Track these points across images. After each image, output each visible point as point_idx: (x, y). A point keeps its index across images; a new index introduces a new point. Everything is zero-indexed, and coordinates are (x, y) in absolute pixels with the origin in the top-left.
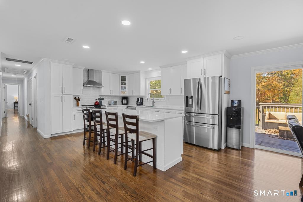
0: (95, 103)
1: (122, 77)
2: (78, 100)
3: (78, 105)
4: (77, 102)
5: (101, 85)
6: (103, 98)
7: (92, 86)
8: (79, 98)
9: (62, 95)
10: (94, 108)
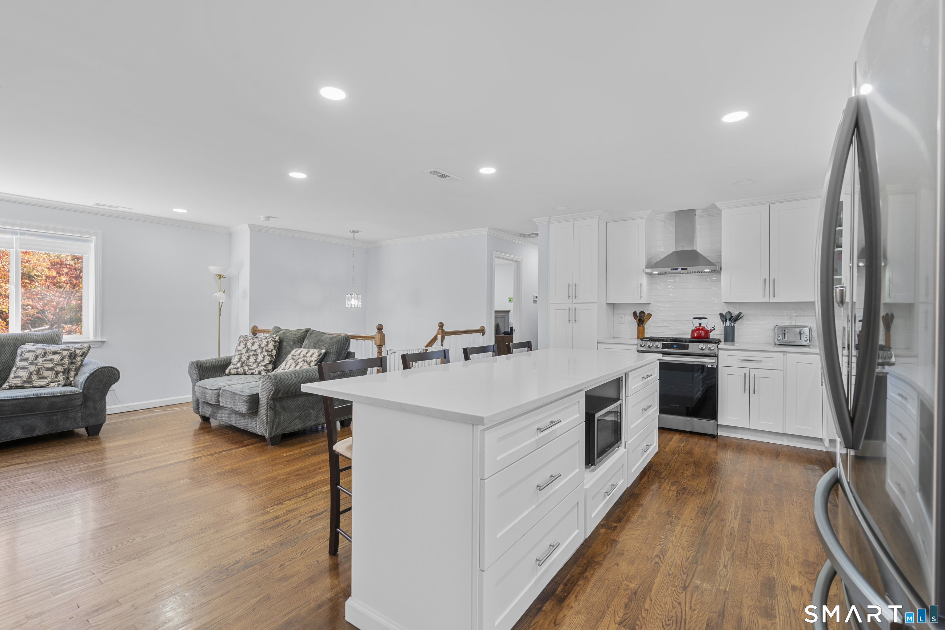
0: (693, 332)
2: (641, 318)
3: (641, 337)
4: (639, 326)
5: (708, 263)
6: (740, 314)
7: (668, 270)
8: (642, 313)
9: (571, 306)
10: (661, 349)
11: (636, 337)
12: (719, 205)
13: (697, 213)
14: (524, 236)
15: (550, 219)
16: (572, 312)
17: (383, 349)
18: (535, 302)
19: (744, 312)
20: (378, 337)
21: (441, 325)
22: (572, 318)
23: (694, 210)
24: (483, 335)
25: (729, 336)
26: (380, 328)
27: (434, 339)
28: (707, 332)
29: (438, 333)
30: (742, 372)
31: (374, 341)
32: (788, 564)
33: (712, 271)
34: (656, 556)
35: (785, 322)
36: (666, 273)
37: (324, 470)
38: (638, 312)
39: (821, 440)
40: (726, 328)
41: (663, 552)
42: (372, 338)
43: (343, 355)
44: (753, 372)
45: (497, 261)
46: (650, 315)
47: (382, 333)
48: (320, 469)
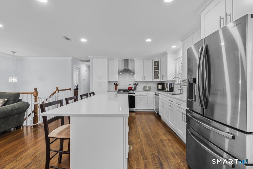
0: (129, 88)
1: (155, 62)
2: (116, 85)
3: (116, 89)
4: (116, 87)
5: (132, 72)
6: (137, 84)
7: (124, 73)
8: (117, 84)
9: (100, 82)
10: (123, 92)
11: (115, 89)
12: (134, 59)
13: (129, 60)
14: (82, 61)
15: (93, 57)
16: (100, 84)
17: (37, 97)
18: (84, 80)
19: (138, 83)
20: (35, 92)
21: (57, 88)
22: (100, 85)
23: (128, 59)
24: (70, 90)
25: (135, 89)
26: (36, 90)
27: (55, 92)
28: (132, 88)
29: (56, 90)
30: (139, 97)
31: (33, 95)
32: (161, 135)
33: (133, 74)
34: (140, 141)
35: (145, 85)
36: (123, 74)
37: (19, 147)
38: (116, 84)
39: (153, 109)
40: (135, 87)
41: (141, 140)
42: (32, 93)
43: (17, 101)
44: (142, 96)
45: (74, 68)
46: (118, 84)
47: (37, 91)
48: (16, 148)
